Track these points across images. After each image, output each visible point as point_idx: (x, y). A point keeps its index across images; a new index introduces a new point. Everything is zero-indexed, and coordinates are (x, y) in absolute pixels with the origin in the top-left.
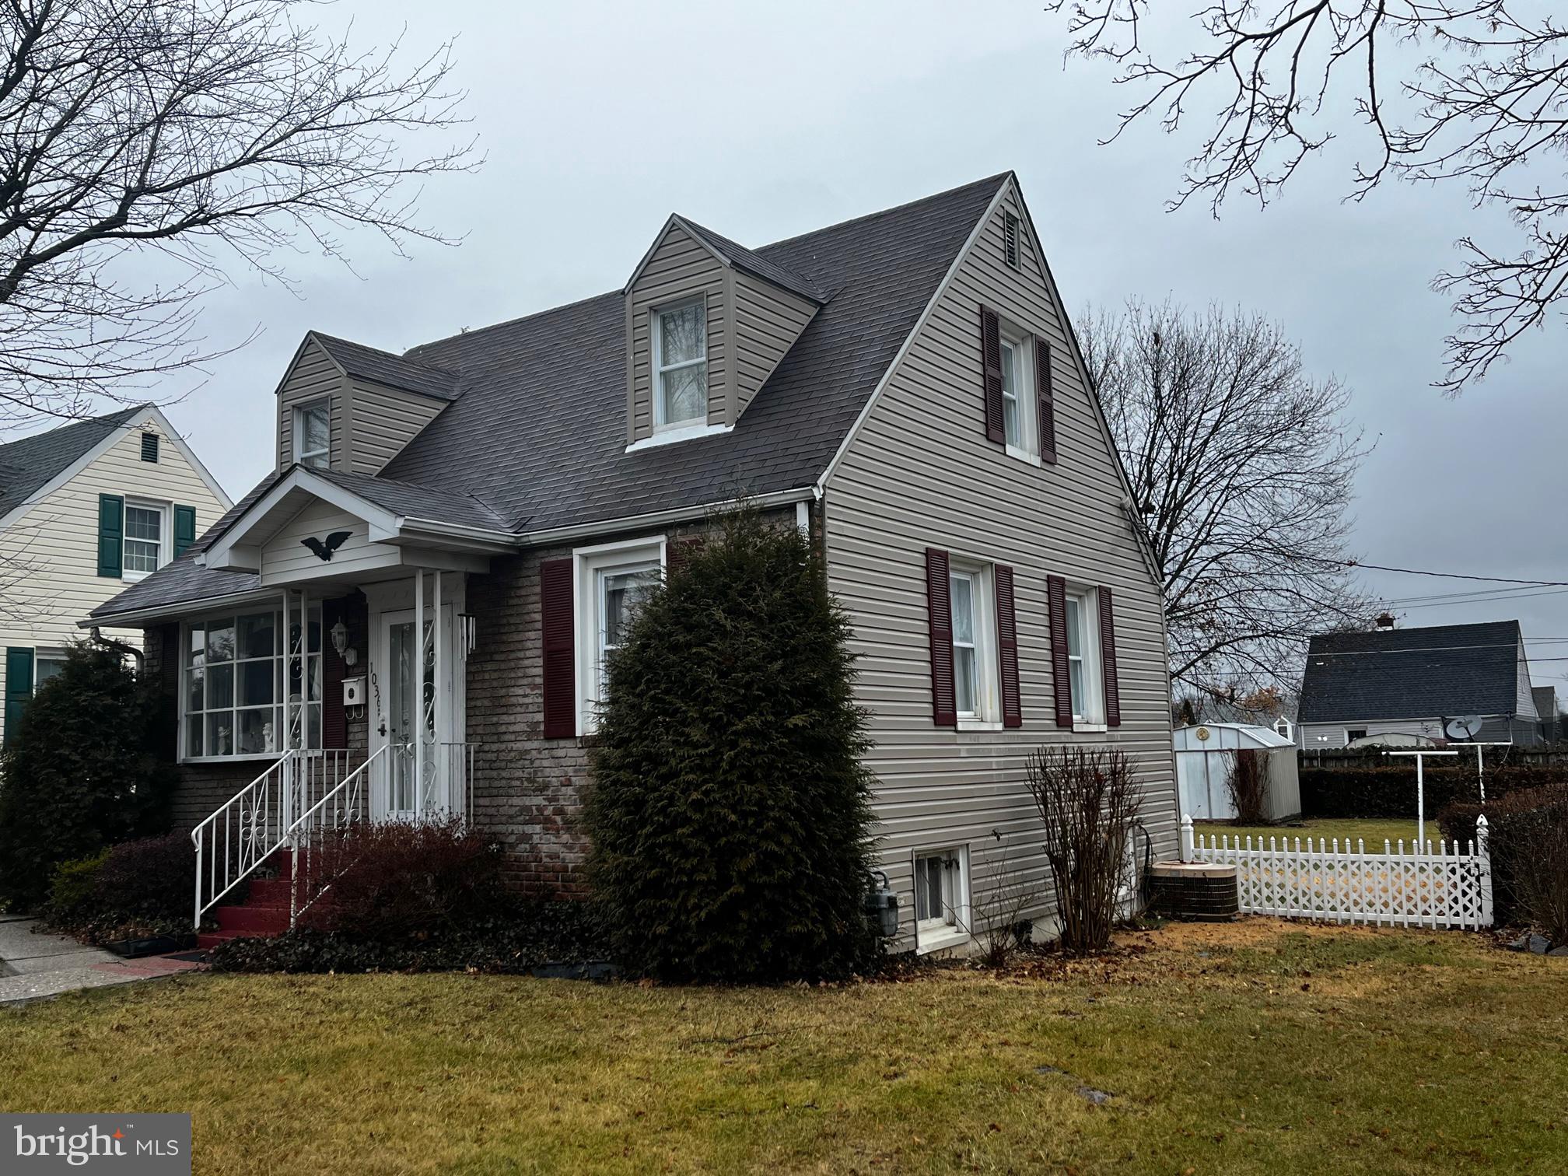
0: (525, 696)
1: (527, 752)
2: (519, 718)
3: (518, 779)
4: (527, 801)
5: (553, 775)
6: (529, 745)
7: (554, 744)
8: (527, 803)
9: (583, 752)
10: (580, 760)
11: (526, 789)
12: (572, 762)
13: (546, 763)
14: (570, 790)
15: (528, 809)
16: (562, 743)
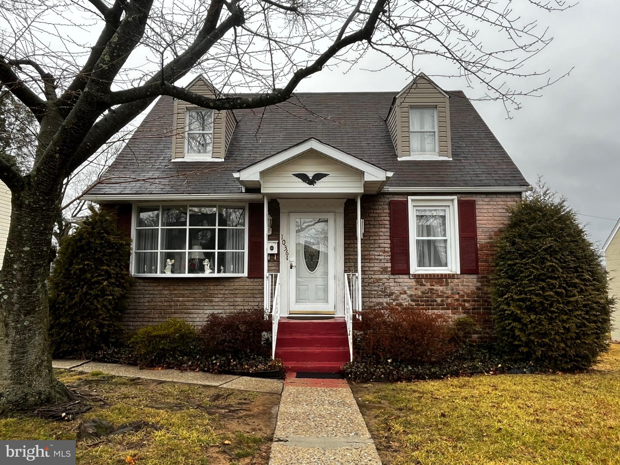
0: (379, 255)
1: (381, 279)
2: (376, 265)
3: (375, 291)
4: (381, 300)
5: (396, 289)
6: (381, 276)
7: (397, 276)
8: (381, 301)
9: (413, 280)
10: (411, 284)
11: (380, 295)
12: (407, 284)
13: (391, 284)
14: (405, 296)
15: (381, 304)
16: (401, 276)
